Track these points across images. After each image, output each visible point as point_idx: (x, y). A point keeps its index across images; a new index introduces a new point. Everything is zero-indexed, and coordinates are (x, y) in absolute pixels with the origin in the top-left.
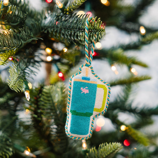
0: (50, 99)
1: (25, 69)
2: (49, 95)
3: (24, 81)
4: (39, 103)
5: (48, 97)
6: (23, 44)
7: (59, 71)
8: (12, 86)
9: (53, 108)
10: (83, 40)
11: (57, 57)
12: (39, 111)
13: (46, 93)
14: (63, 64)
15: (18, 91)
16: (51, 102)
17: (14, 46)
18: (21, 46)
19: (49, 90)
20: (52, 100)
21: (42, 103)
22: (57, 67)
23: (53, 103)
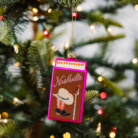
0: (37, 52)
1: (14, 26)
2: (35, 49)
3: (13, 36)
4: (27, 56)
5: (35, 51)
6: (12, 3)
7: (45, 30)
8: (3, 40)
9: (39, 60)
10: (65, 3)
11: (42, 17)
12: (27, 63)
13: (33, 47)
14: (48, 23)
15: (8, 45)
16: (37, 55)
17: (4, 5)
18: (10, 4)
19: (36, 44)
20: (38, 54)
21: (30, 56)
22: (43, 26)
23: (39, 56)
